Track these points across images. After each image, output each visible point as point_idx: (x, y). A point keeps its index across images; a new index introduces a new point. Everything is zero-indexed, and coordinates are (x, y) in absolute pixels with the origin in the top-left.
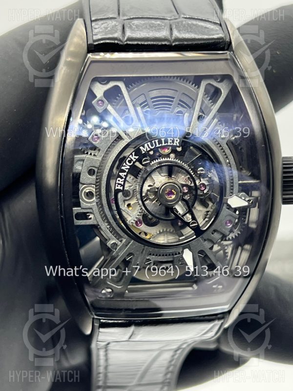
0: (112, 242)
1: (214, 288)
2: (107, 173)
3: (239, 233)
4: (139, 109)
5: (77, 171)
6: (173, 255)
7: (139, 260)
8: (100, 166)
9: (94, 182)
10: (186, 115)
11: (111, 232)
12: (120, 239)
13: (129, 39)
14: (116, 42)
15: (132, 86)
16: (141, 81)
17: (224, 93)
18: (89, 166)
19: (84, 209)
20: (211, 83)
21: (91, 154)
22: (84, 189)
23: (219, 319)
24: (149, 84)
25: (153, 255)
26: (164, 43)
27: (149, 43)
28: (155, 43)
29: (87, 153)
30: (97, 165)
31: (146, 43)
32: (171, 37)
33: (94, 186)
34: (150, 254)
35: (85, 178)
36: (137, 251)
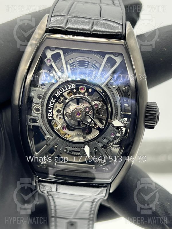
0: (47, 137)
1: (104, 170)
2: (47, 99)
3: (119, 141)
4: (68, 66)
5: (32, 96)
6: (80, 148)
7: (61, 148)
8: (44, 94)
9: (40, 103)
10: (94, 72)
11: (47, 131)
12: (52, 136)
13: (68, 28)
14: (61, 29)
15: (67, 53)
16: (72, 51)
17: (118, 63)
18: (38, 94)
19: (34, 117)
20: (111, 56)
21: (41, 88)
22: (35, 106)
23: (105, 187)
24: (76, 53)
25: (69, 146)
26: (86, 32)
27: (78, 31)
28: (81, 31)
29: (39, 87)
30: (43, 94)
31: (76, 31)
32: (91, 29)
33: (41, 105)
34: (68, 146)
35: (36, 100)
36: (60, 143)
